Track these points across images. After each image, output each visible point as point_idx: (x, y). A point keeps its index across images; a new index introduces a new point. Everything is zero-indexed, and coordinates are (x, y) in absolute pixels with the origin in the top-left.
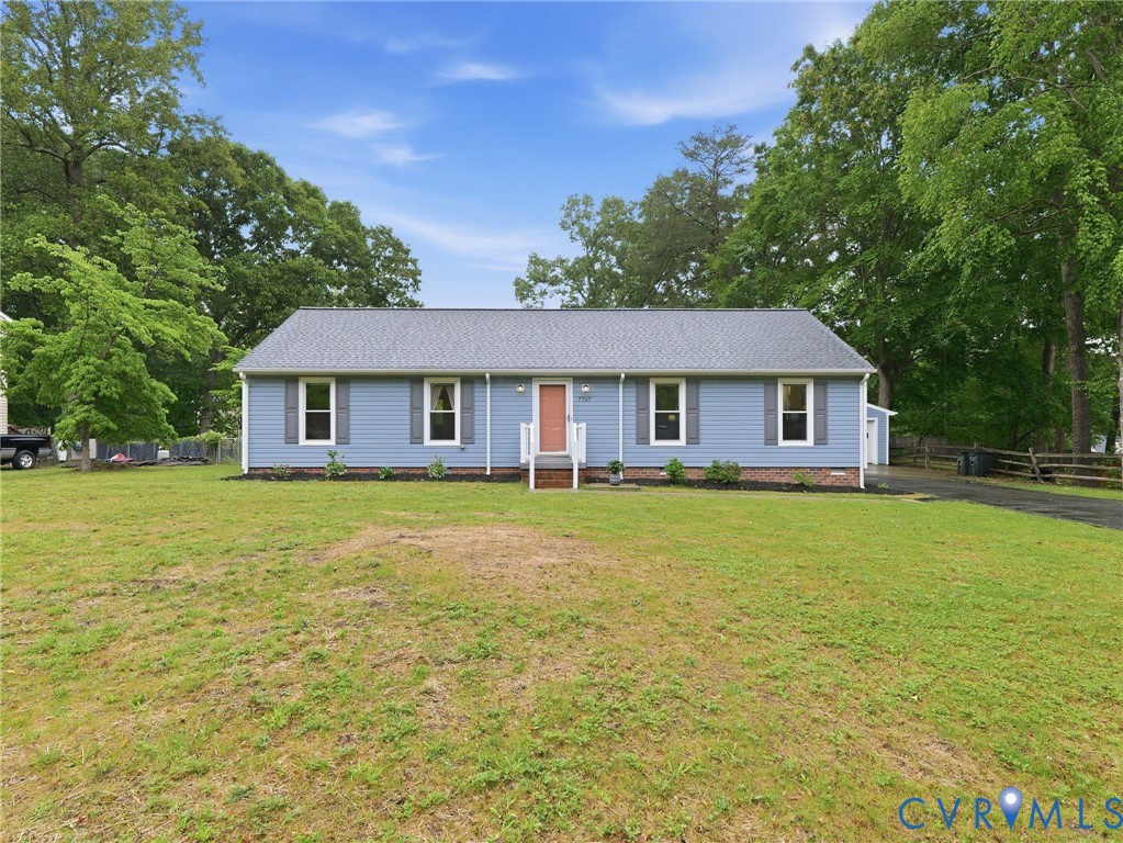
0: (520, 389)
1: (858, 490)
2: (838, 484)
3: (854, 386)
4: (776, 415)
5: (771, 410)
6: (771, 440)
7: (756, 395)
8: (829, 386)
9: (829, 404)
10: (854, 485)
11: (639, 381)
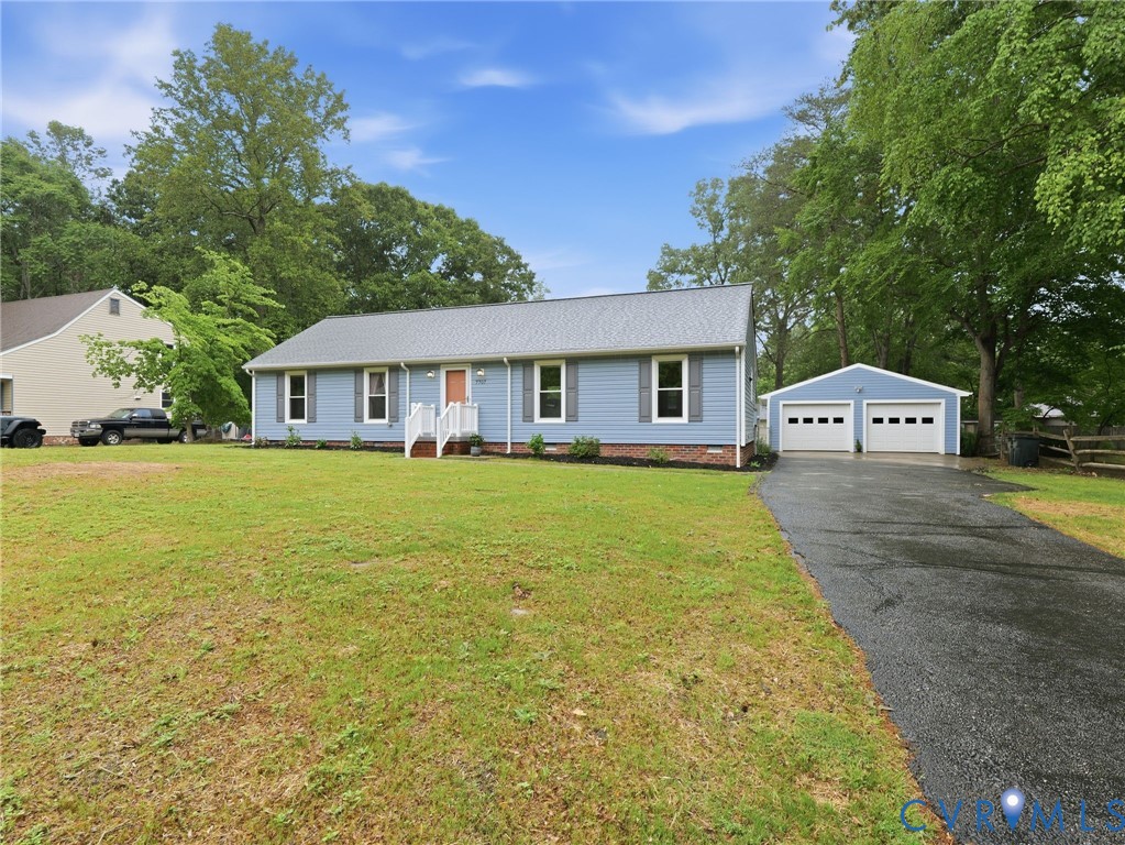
0: (430, 374)
1: (734, 468)
2: (714, 462)
3: (730, 360)
4: (650, 392)
5: (645, 387)
6: (645, 417)
7: (631, 373)
8: (705, 361)
9: (704, 380)
10: (731, 463)
11: (524, 364)
